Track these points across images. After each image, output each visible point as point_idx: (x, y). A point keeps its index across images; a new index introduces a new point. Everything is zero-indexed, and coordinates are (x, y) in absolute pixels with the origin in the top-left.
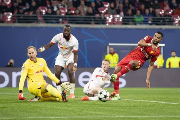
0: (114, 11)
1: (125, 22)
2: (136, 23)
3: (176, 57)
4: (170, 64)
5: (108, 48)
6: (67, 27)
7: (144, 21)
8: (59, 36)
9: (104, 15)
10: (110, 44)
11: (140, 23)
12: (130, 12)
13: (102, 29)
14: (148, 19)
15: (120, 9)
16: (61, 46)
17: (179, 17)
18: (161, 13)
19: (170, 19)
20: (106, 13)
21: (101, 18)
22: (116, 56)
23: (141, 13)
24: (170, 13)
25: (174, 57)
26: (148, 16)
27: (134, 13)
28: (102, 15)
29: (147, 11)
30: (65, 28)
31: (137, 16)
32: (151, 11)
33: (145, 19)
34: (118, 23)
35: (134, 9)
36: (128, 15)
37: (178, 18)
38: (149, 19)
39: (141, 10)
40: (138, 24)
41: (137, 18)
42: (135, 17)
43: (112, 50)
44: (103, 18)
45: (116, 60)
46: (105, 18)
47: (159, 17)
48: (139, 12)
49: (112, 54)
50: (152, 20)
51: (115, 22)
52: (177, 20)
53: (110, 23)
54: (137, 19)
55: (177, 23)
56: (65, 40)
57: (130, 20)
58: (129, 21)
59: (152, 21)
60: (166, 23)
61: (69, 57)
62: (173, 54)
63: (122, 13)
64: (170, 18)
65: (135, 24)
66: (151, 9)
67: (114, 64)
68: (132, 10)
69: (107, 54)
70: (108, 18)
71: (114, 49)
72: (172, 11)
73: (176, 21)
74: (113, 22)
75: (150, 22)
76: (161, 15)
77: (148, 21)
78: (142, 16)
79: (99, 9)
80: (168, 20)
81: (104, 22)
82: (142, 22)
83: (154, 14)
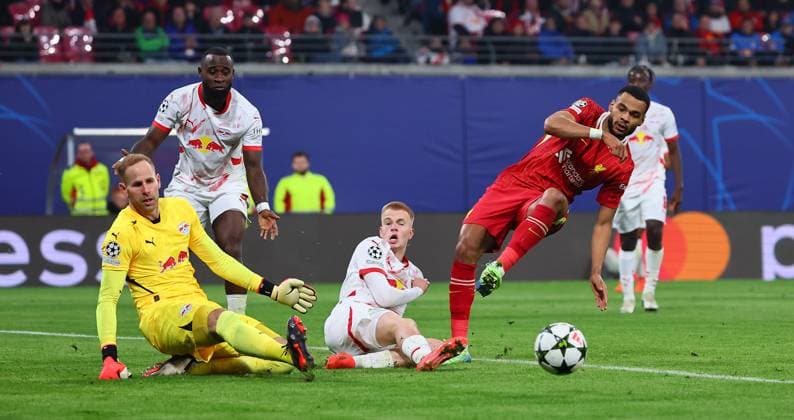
0: (63, 15)
1: (101, 54)
2: (142, 55)
3: (310, 176)
4: (288, 199)
5: (71, 146)
6: (218, 58)
7: (170, 50)
8: (184, 96)
9: (31, 31)
10: (79, 132)
11: (159, 56)
12: (119, 16)
13: (28, 77)
14: (184, 40)
15: (85, 8)
16: (193, 137)
17: (287, 34)
18: (224, 20)
19: (260, 41)
20: (37, 22)
21: (21, 40)
22: (101, 172)
23: (159, 22)
24: (256, 20)
25: (303, 173)
26: (183, 31)
27: (134, 20)
28: (26, 29)
29: (179, 14)
30: (213, 61)
31: (146, 31)
32: (191, 15)
33: (173, 41)
34: (81, 57)
35: (132, 6)
36: (113, 29)
37: (284, 40)
38: (188, 43)
39: (156, 11)
40: (150, 61)
41: (148, 39)
42: (139, 34)
43: (86, 151)
44: (28, 39)
45: (103, 189)
46: (36, 40)
47: (219, 34)
48: (150, 17)
49: (88, 166)
50: (196, 44)
51: (69, 54)
52: (280, 43)
53: (52, 58)
54: (147, 44)
55: (283, 55)
56: (209, 110)
57: (123, 46)
58: (118, 50)
59: (196, 50)
60: (249, 54)
61: (220, 184)
62: (301, 162)
63: (91, 23)
64: (259, 36)
65: (140, 60)
66: (191, 7)
67: (94, 200)
68: (127, 11)
69: (68, 167)
70: (44, 39)
71: (94, 148)
72: (260, 13)
73: (279, 47)
74: (64, 52)
75: (190, 53)
76: (226, 28)
77: (183, 50)
78: (161, 32)
79: (11, 7)
80: (251, 45)
81: (32, 52)
82: (166, 54)
83: (201, 24)
